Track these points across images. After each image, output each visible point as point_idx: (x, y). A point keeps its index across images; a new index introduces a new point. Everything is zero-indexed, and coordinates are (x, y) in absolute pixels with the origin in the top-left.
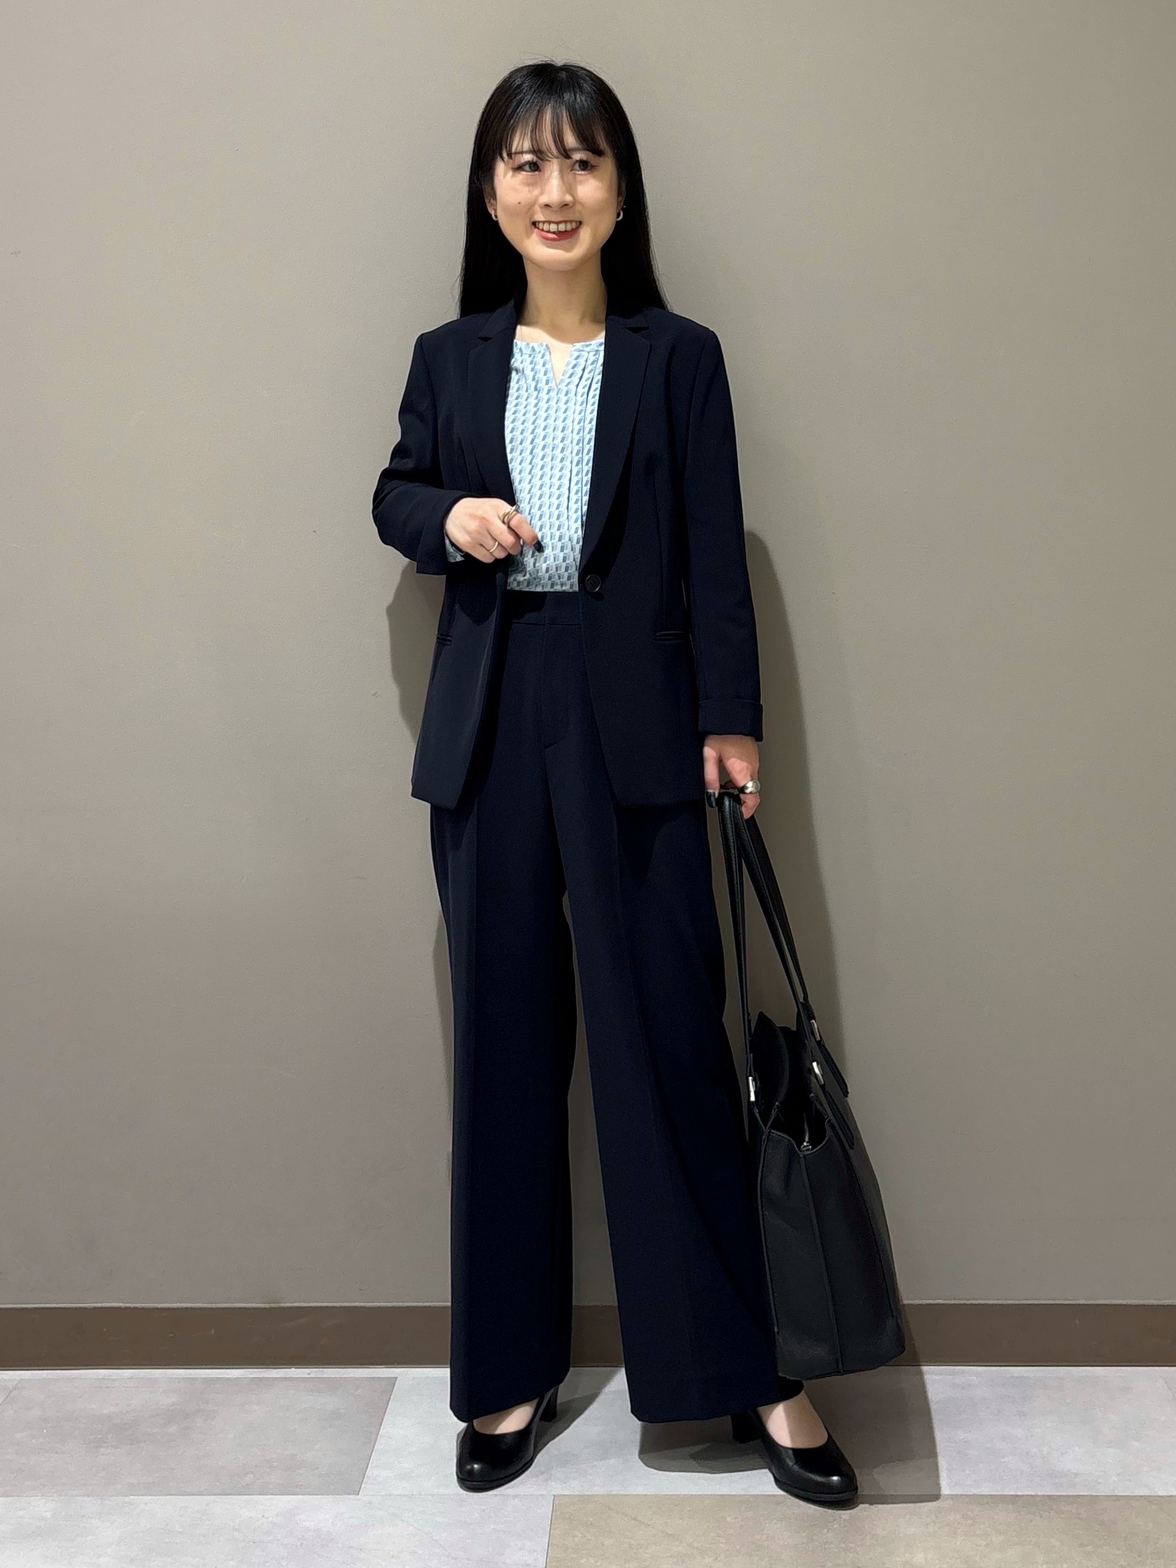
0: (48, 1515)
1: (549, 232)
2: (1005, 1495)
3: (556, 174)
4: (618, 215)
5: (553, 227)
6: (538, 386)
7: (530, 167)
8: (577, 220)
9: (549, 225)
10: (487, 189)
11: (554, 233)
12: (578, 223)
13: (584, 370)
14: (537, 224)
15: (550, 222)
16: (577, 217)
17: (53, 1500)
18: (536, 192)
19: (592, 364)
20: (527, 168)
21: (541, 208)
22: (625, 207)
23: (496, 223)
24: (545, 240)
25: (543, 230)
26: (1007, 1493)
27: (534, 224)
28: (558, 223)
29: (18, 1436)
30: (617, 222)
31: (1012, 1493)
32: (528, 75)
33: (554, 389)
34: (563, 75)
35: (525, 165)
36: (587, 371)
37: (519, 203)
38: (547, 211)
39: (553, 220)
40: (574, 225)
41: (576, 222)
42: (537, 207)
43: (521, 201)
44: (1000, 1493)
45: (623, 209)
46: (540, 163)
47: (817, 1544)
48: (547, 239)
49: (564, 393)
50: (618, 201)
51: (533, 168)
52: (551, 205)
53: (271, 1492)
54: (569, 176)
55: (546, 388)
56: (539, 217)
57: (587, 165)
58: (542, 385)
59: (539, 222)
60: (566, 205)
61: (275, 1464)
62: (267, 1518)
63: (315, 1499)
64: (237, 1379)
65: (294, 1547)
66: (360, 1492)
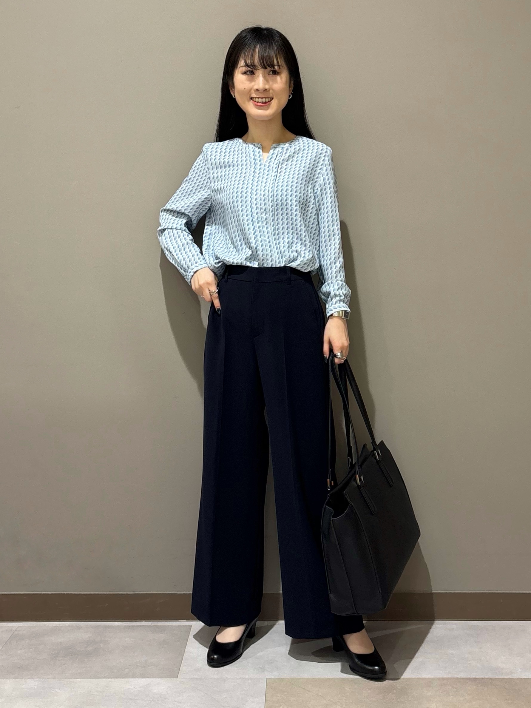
0: (36, 687)
1: (258, 102)
2: (471, 678)
3: (261, 75)
4: (290, 96)
5: (260, 100)
6: (256, 162)
7: (250, 73)
8: (271, 97)
9: (258, 99)
10: (230, 83)
11: (260, 102)
12: (271, 99)
13: (277, 156)
14: (253, 99)
15: (258, 98)
16: (271, 96)
17: (37, 681)
18: (253, 83)
19: (280, 153)
20: (248, 73)
21: (254, 91)
22: (293, 92)
23: (235, 99)
24: (256, 106)
25: (255, 101)
26: (471, 677)
27: (252, 98)
28: (262, 98)
29: (19, 652)
30: (289, 100)
31: (474, 677)
32: (249, 32)
33: (263, 164)
34: (265, 32)
35: (247, 72)
36: (278, 156)
37: (245, 89)
38: (257, 92)
39: (260, 97)
40: (269, 99)
41: (270, 98)
42: (253, 91)
43: (246, 88)
44: (469, 677)
45: (292, 93)
46: (254, 71)
47: (387, 699)
48: (257, 105)
49: (267, 166)
50: (289, 90)
51: (251, 73)
52: (259, 90)
53: (137, 677)
54: (267, 77)
55: (259, 163)
56: (254, 95)
57: (276, 73)
58: (258, 161)
59: (254, 98)
60: (266, 90)
61: (138, 664)
62: (136, 688)
63: (158, 680)
64: (118, 626)
65: (149, 701)
66: (178, 677)
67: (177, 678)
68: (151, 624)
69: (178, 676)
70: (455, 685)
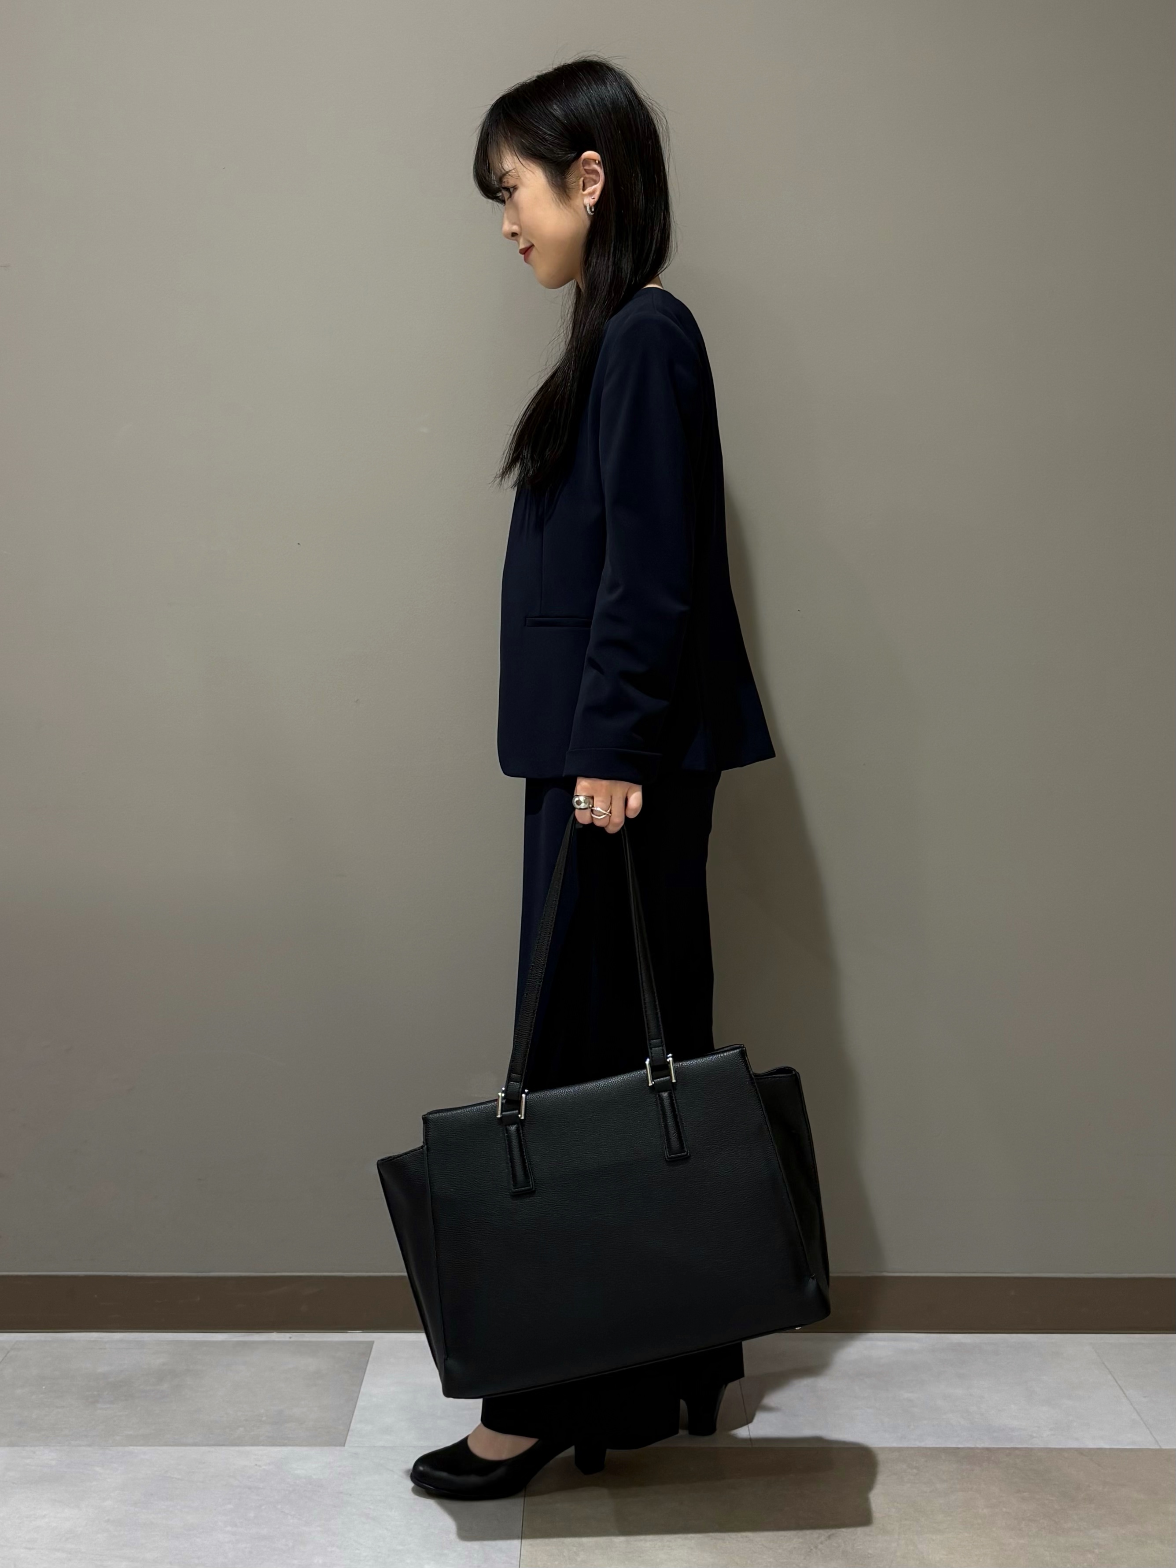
17: (56, 1450)
29: (18, 1392)
61: (264, 1419)
62: (260, 1466)
63: (304, 1450)
64: (222, 1342)
65: (287, 1492)
66: (346, 1445)
67: (344, 1446)
68: (290, 1338)
69: (345, 1443)
70: (914, 1463)
